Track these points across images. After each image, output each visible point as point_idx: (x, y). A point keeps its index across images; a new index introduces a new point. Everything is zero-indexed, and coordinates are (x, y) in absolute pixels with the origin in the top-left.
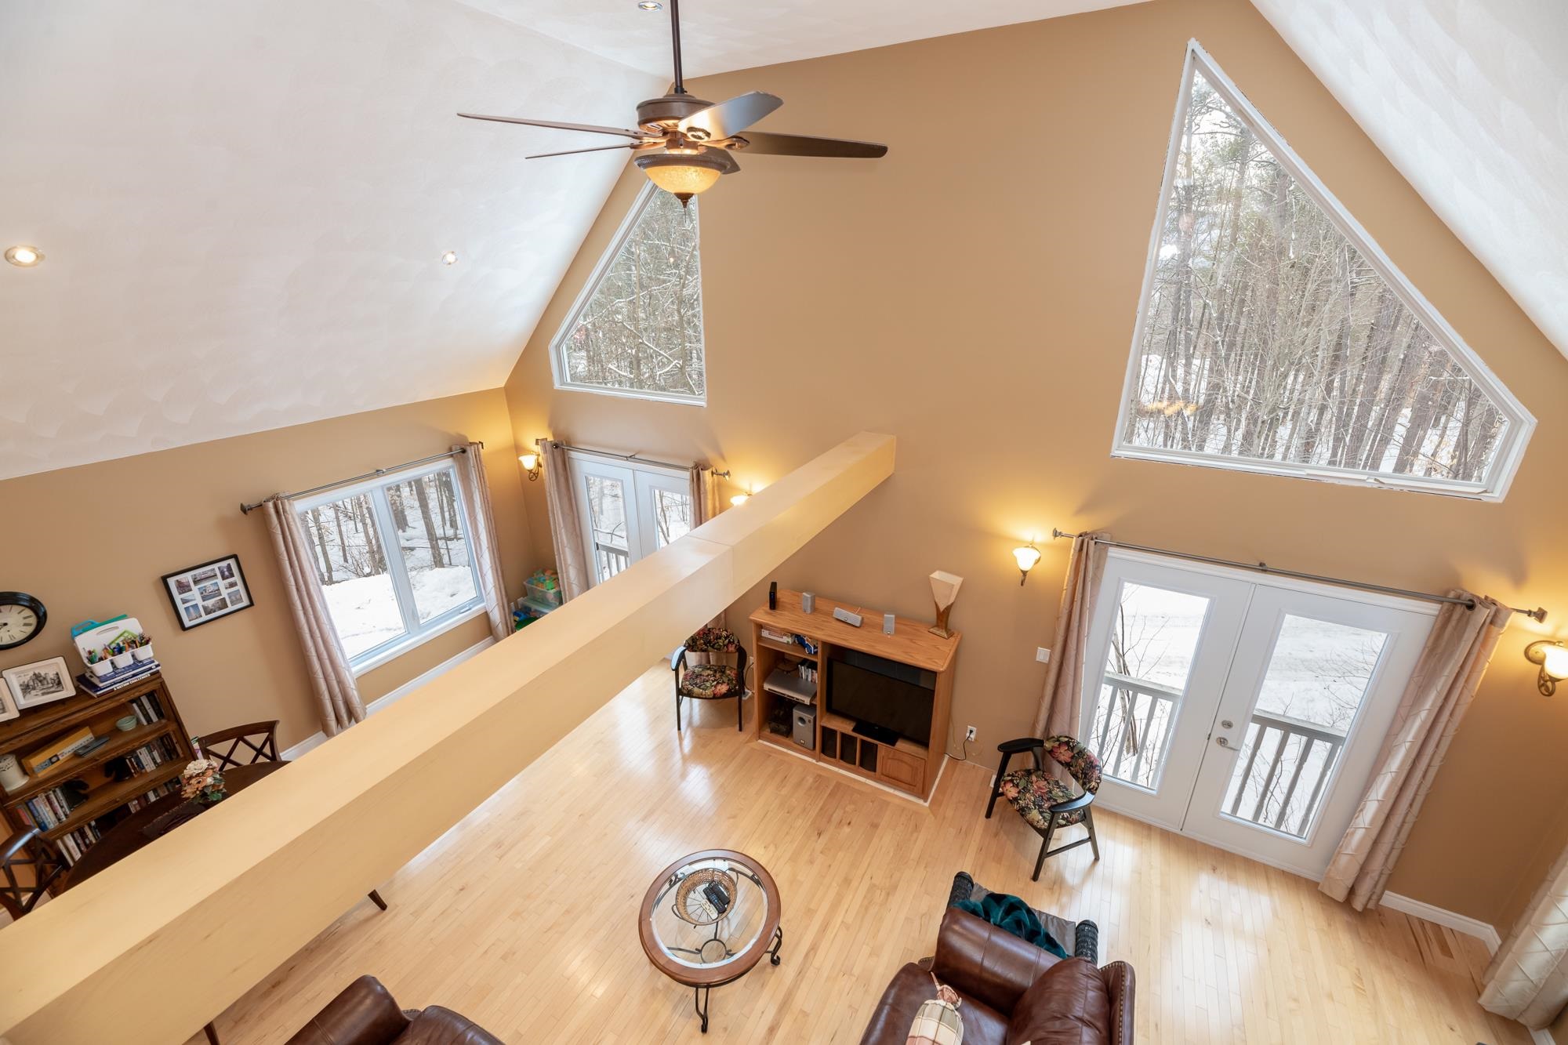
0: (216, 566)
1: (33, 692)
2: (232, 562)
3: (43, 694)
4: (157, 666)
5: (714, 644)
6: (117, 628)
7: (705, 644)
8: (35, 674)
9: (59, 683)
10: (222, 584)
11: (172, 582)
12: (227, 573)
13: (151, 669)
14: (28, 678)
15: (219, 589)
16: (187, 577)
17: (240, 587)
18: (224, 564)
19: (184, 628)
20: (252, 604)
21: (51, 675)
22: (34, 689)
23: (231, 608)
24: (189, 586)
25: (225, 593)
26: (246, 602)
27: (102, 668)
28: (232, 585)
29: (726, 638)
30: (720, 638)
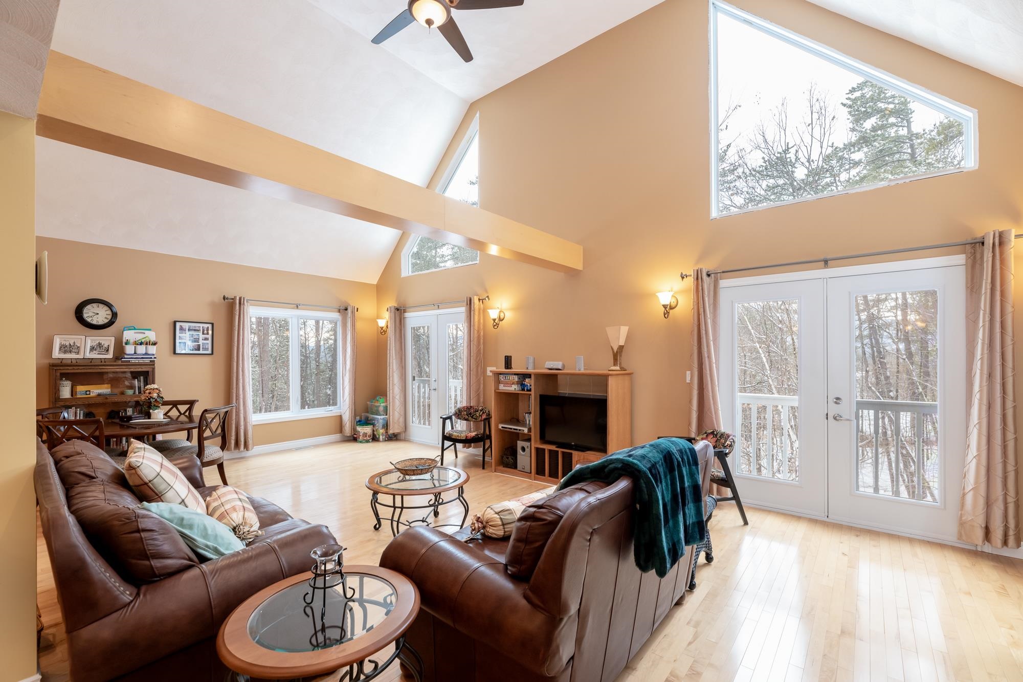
0: (201, 325)
1: (94, 352)
2: (210, 326)
3: (98, 354)
4: (155, 358)
5: (473, 416)
6: (144, 333)
7: (467, 415)
8: (99, 343)
9: (108, 350)
10: (201, 336)
11: (178, 325)
12: (205, 332)
13: (151, 358)
14: (95, 344)
15: (199, 339)
16: (186, 325)
17: (209, 342)
18: (206, 326)
19: (175, 353)
20: (212, 354)
21: (106, 346)
22: (95, 350)
23: (201, 352)
24: (185, 330)
25: (201, 342)
26: (209, 352)
27: (129, 349)
28: (206, 339)
29: (481, 411)
30: (477, 412)
